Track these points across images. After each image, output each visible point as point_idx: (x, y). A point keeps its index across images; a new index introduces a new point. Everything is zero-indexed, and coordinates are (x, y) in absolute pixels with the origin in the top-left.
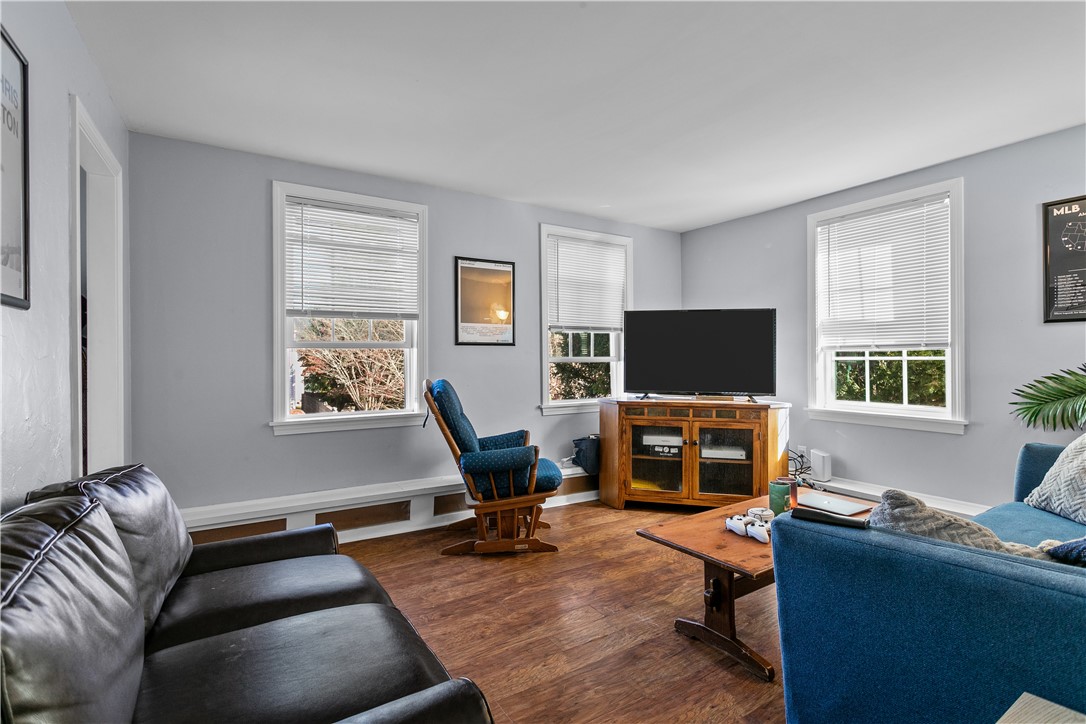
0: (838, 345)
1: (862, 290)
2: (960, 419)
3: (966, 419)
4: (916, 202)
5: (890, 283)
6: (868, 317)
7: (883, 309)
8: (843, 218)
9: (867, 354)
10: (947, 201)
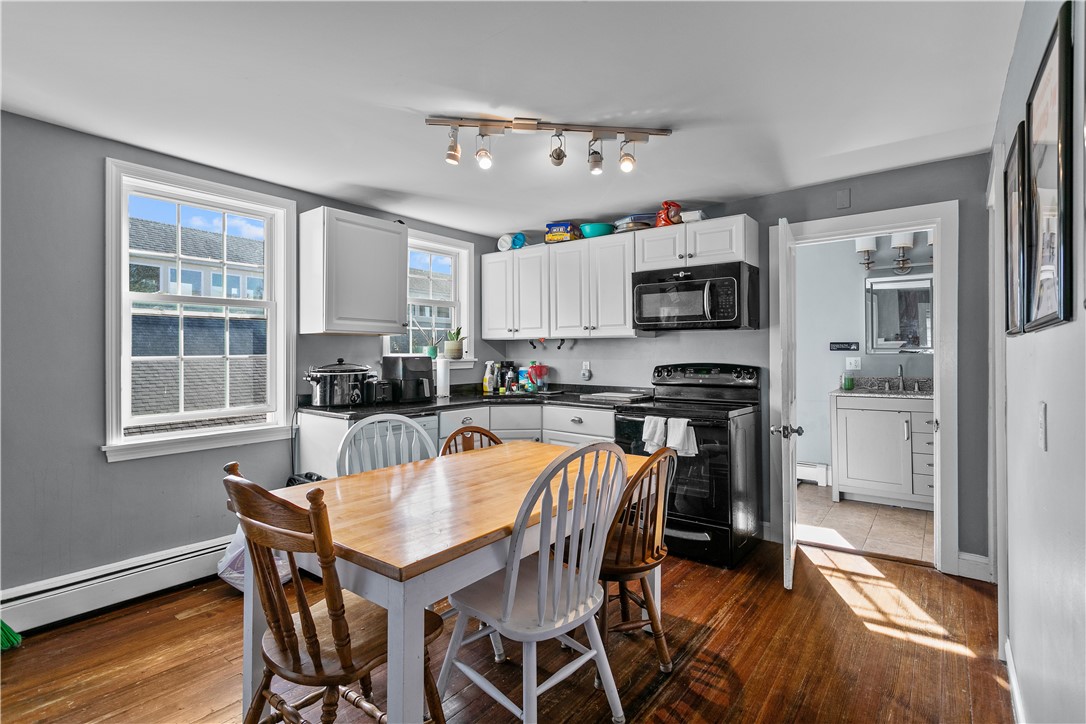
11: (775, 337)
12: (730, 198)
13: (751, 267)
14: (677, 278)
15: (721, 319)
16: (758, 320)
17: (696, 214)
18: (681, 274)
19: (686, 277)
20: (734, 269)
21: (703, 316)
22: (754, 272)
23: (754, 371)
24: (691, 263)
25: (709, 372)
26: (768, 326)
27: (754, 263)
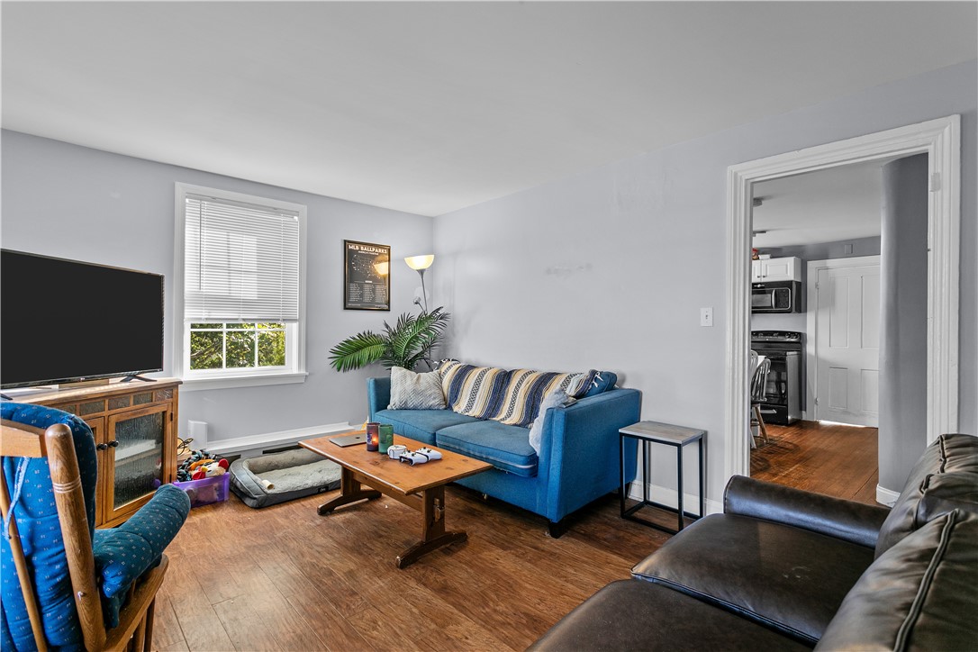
0: (203, 317)
1: (229, 270)
2: (303, 372)
3: (307, 371)
4: (276, 211)
5: (254, 268)
6: (235, 294)
7: (248, 288)
8: (214, 199)
9: (225, 325)
10: (296, 218)
11: (810, 317)
12: (786, 247)
13: (797, 283)
14: (757, 288)
15: (780, 308)
16: (800, 308)
17: (768, 256)
18: (759, 286)
19: (761, 287)
20: (788, 284)
21: (772, 307)
22: (799, 284)
23: (799, 335)
24: (763, 280)
25: (772, 335)
26: (806, 311)
27: (799, 280)
